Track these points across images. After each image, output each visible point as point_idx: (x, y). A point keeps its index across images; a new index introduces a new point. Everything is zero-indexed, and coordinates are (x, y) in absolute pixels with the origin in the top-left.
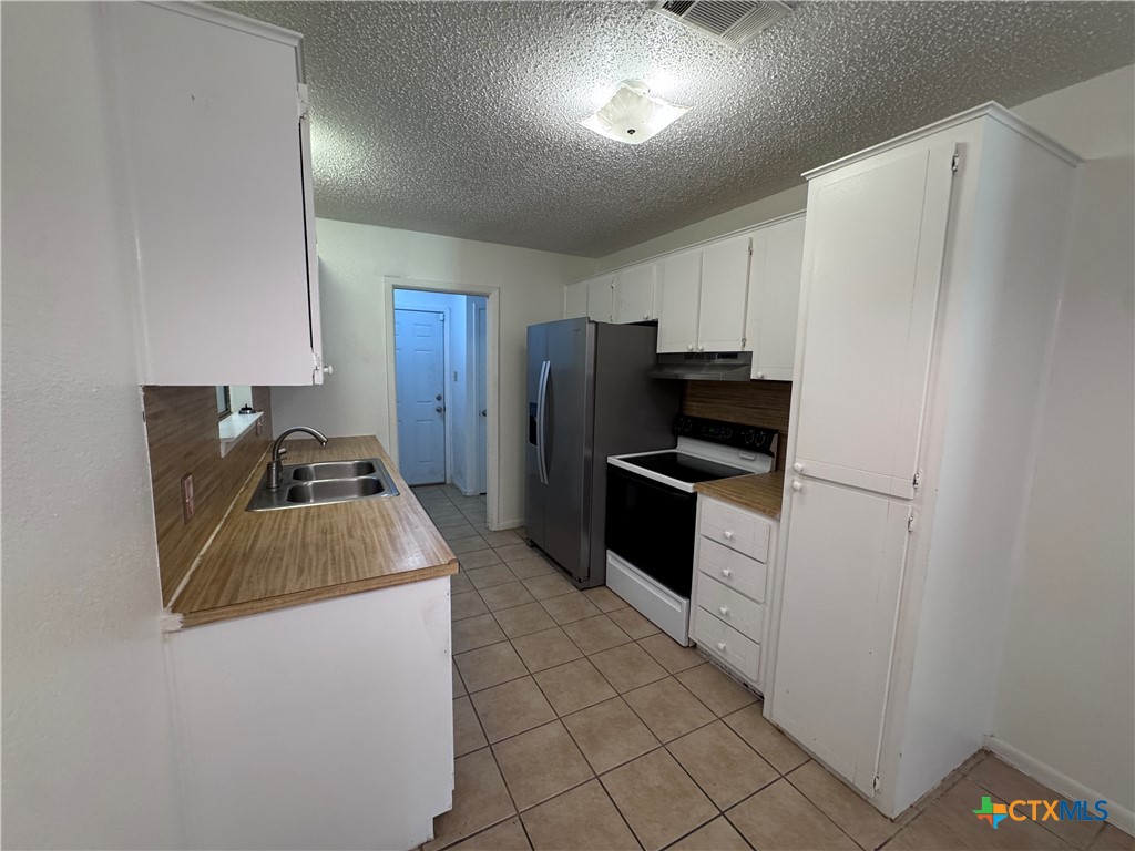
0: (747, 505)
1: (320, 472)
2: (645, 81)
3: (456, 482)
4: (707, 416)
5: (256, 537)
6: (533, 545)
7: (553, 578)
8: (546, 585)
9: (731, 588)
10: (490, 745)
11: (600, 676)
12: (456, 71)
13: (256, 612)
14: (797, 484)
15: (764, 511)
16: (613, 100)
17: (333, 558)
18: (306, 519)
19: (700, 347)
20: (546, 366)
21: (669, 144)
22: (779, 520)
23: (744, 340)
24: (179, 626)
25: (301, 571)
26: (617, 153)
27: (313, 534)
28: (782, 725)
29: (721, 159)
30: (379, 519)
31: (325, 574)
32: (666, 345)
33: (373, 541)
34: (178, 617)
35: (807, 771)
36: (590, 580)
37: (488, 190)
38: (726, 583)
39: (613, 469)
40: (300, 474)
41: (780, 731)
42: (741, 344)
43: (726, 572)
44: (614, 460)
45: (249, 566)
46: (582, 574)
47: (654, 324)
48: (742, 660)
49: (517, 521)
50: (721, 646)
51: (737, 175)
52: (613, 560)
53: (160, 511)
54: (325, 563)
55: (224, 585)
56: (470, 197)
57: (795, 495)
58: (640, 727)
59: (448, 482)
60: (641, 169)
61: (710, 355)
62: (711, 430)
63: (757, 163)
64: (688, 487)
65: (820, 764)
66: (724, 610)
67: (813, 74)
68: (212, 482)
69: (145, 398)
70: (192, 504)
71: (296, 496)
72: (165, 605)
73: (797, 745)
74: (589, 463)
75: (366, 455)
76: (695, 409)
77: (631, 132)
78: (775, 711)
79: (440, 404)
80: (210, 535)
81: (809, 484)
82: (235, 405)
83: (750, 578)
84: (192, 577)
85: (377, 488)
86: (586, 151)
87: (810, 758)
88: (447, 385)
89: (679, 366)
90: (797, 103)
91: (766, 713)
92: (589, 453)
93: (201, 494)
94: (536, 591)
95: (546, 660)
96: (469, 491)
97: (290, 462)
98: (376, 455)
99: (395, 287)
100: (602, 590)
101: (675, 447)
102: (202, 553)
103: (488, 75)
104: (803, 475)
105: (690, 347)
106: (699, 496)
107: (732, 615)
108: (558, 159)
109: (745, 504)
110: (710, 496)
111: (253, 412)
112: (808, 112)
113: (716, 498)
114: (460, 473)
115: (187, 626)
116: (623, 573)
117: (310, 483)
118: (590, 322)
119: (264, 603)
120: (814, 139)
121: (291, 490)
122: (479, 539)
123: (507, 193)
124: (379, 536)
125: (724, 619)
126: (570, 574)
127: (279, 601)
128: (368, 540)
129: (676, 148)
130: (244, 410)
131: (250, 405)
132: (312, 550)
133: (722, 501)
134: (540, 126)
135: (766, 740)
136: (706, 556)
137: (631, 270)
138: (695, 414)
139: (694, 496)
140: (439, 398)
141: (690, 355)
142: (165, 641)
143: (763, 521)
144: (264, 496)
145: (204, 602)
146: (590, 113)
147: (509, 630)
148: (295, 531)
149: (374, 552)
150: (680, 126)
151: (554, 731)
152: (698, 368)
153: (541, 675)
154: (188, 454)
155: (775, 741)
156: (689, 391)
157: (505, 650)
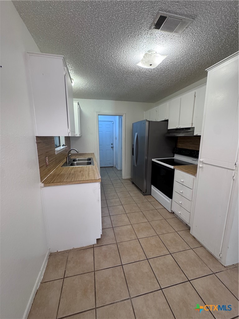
0: (188, 172)
1: (79, 160)
2: (154, 50)
3: (116, 167)
4: (183, 148)
5: (61, 172)
6: (133, 183)
7: (136, 191)
8: (135, 193)
9: (183, 196)
10: (113, 227)
11: (144, 216)
12: (104, 57)
13: (58, 185)
14: (201, 166)
15: (192, 174)
16: (144, 57)
17: (75, 176)
18: (72, 169)
19: (179, 127)
20: (136, 134)
21: (166, 67)
22: (196, 177)
23: (192, 124)
24: (43, 186)
25: (68, 178)
26: (152, 71)
27: (72, 172)
28: (195, 236)
29: (185, 68)
30: (87, 170)
31: (72, 179)
32: (170, 127)
33: (84, 174)
34: (43, 184)
35: (200, 249)
36: (147, 193)
37: (119, 86)
38: (181, 195)
39: (153, 162)
40: (74, 160)
41: (194, 238)
42: (191, 125)
43: (181, 191)
44: (154, 160)
45: (58, 177)
46: (144, 191)
47: (167, 121)
48: (185, 217)
49: (130, 177)
50: (179, 212)
51: (191, 72)
52: (153, 188)
53: (40, 162)
54: (73, 177)
55: (52, 180)
56: (115, 89)
57: (200, 169)
58: (152, 230)
59: (114, 166)
60: (160, 75)
61: (183, 129)
62: (184, 152)
63: (197, 68)
64: (172, 167)
65: (205, 248)
66: (180, 202)
67: (207, 38)
68: (53, 159)
69: (36, 139)
70: (47, 163)
71: (72, 165)
72: (41, 182)
73: (199, 242)
74: (147, 161)
75: (90, 157)
76: (180, 146)
77: (151, 65)
78: (193, 232)
79: (112, 146)
80: (53, 170)
81: (204, 165)
82: (61, 144)
83: (188, 193)
84: (47, 178)
85: (90, 164)
86: (143, 72)
87: (202, 246)
88: (114, 140)
89: (174, 132)
90: (205, 47)
91: (191, 232)
92: (147, 158)
93: (50, 161)
94: (131, 194)
95: (131, 211)
96: (119, 169)
97: (73, 158)
98: (92, 157)
99: (99, 115)
100: (150, 196)
101: (173, 157)
102: (50, 174)
103: (112, 56)
104: (203, 163)
105: (177, 127)
106: (175, 170)
107: (182, 204)
108: (136, 76)
109: (187, 172)
110: (178, 169)
111: (65, 146)
112: (210, 49)
113: (179, 170)
114: (117, 164)
115: (45, 186)
116: (156, 192)
117: (76, 162)
118: (147, 121)
119: (59, 183)
120: (215, 57)
121: (71, 164)
122: (119, 181)
123: (124, 87)
124: (86, 173)
125: (180, 205)
126: (141, 191)
127: (62, 183)
128: (83, 174)
129: (169, 67)
130: (63, 145)
131: (65, 144)
132: (71, 175)
133: (180, 171)
134: (128, 67)
135: (189, 239)
136: (177, 187)
137: (162, 105)
138: (180, 147)
139: (174, 170)
140: (112, 144)
141: (177, 129)
142: (41, 189)
143: (191, 177)
144: (66, 164)
145: (48, 182)
146: (139, 62)
147: (123, 203)
148: (69, 171)
149: (84, 176)
150: (168, 61)
151: (129, 227)
152: (180, 133)
153: (129, 214)
154: (47, 152)
155: (192, 240)
156: (178, 141)
157: (121, 207)
